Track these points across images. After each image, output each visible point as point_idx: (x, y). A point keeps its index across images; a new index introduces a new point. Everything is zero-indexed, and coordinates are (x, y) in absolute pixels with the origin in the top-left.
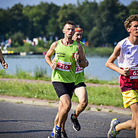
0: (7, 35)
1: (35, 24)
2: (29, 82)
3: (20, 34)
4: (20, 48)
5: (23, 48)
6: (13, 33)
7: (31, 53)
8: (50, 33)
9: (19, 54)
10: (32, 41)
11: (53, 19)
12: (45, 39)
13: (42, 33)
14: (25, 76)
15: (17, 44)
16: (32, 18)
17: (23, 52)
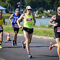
0: (36, 9)
1: (48, 4)
2: (45, 29)
3: (42, 8)
4: (42, 14)
5: (43, 14)
6: (39, 8)
7: (47, 16)
8: (55, 8)
9: (41, 17)
10: (47, 11)
11: (56, 1)
12: (53, 10)
13: (52, 8)
14: (44, 27)
15: (40, 13)
16: (47, 1)
17: (43, 16)
